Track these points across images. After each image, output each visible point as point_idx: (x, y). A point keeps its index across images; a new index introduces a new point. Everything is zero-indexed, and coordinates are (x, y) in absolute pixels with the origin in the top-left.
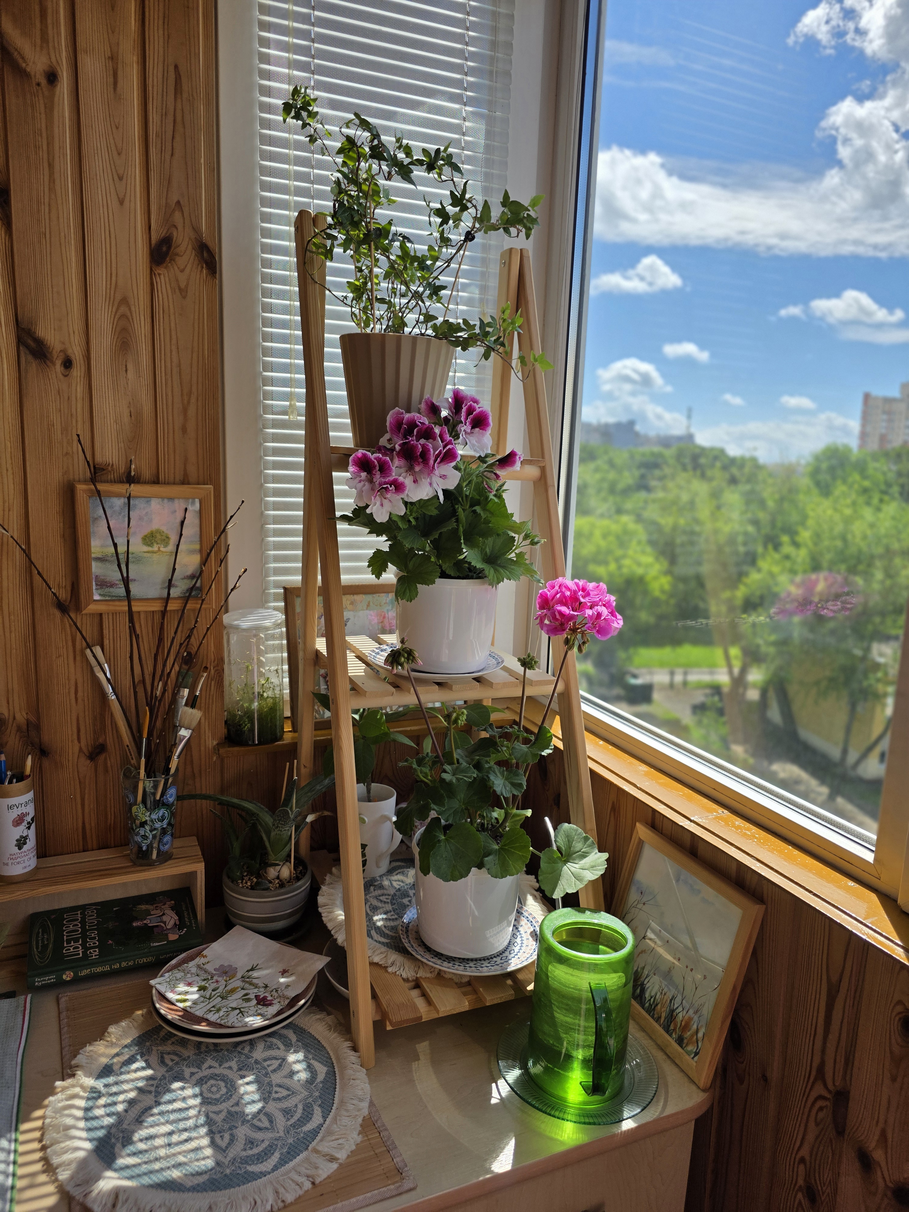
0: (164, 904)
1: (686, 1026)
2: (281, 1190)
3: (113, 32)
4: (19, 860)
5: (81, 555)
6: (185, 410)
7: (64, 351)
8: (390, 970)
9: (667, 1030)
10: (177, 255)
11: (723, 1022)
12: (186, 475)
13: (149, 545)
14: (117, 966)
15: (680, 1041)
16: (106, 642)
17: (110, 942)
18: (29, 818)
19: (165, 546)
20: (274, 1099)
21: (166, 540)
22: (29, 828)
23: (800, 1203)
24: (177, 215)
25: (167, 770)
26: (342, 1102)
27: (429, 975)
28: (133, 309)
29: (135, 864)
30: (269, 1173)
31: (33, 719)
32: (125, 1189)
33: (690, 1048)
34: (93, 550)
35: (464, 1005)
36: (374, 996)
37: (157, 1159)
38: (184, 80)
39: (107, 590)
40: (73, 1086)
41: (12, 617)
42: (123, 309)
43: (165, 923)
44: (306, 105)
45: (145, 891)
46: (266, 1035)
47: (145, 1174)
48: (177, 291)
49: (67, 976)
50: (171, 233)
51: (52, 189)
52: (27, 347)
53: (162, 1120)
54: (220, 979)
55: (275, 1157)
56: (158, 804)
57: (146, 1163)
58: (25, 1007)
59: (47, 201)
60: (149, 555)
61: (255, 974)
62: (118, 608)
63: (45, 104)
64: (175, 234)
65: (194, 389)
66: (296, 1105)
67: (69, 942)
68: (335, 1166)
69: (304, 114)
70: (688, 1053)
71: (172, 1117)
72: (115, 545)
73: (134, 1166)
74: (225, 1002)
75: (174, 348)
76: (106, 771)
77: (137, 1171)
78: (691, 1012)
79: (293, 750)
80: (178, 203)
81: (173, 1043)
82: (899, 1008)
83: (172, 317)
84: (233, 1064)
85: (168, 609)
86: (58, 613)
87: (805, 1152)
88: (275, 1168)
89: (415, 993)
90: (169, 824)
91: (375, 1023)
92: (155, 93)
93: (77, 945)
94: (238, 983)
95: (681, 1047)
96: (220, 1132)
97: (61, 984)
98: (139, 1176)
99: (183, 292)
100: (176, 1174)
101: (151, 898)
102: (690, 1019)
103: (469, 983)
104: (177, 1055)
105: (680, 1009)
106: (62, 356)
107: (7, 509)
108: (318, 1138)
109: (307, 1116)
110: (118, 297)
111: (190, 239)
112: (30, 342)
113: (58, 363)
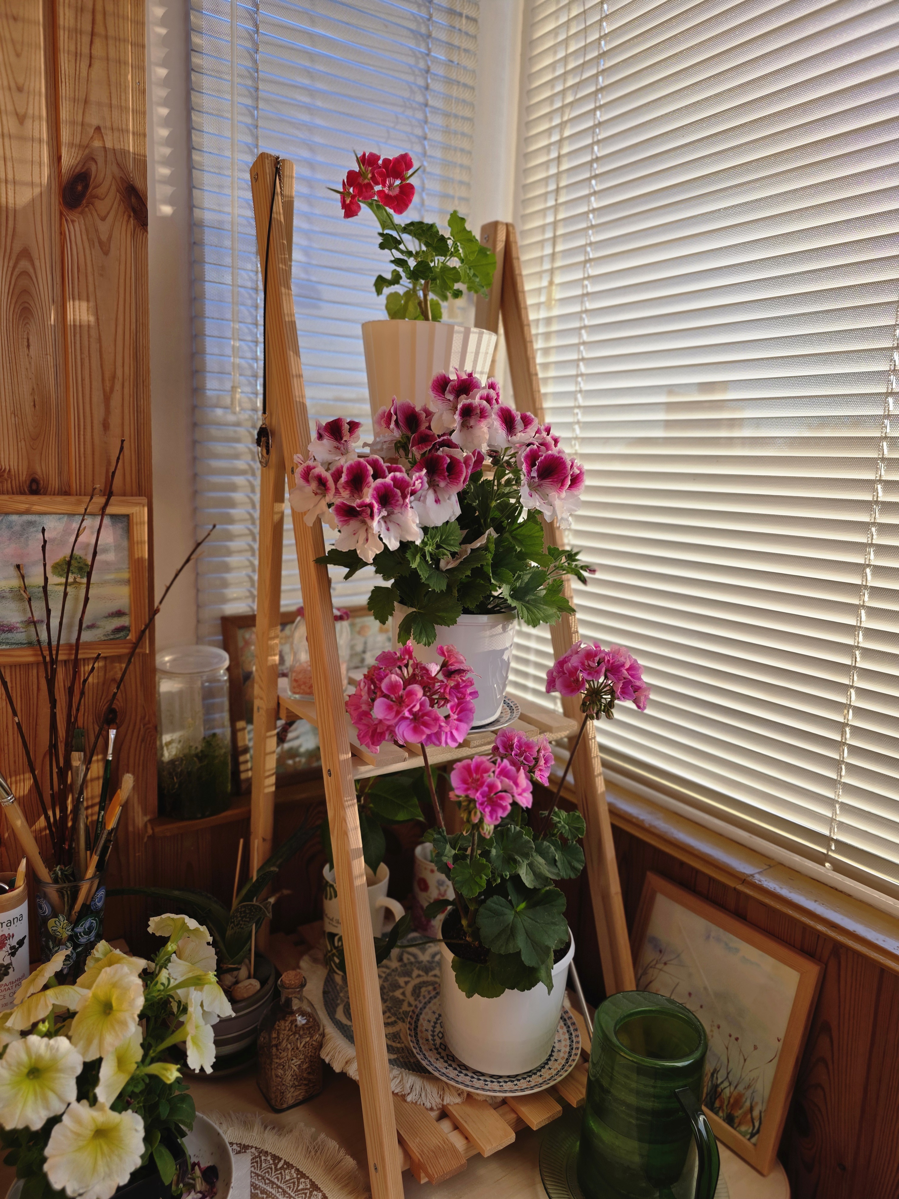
6: (107, 399)
8: (410, 1099)
12: (107, 482)
13: (61, 576)
15: (730, 1121)
19: (83, 576)
21: (83, 568)
28: (37, 263)
33: (744, 1128)
36: (402, 1144)
42: (24, 264)
48: (97, 244)
50: (89, 169)
64: (93, 168)
70: (744, 1134)
78: (740, 1088)
80: (98, 128)
83: (90, 279)
89: (445, 1125)
95: (732, 1127)
99: (104, 247)
102: (740, 1096)
110: (18, 247)
111: (114, 177)
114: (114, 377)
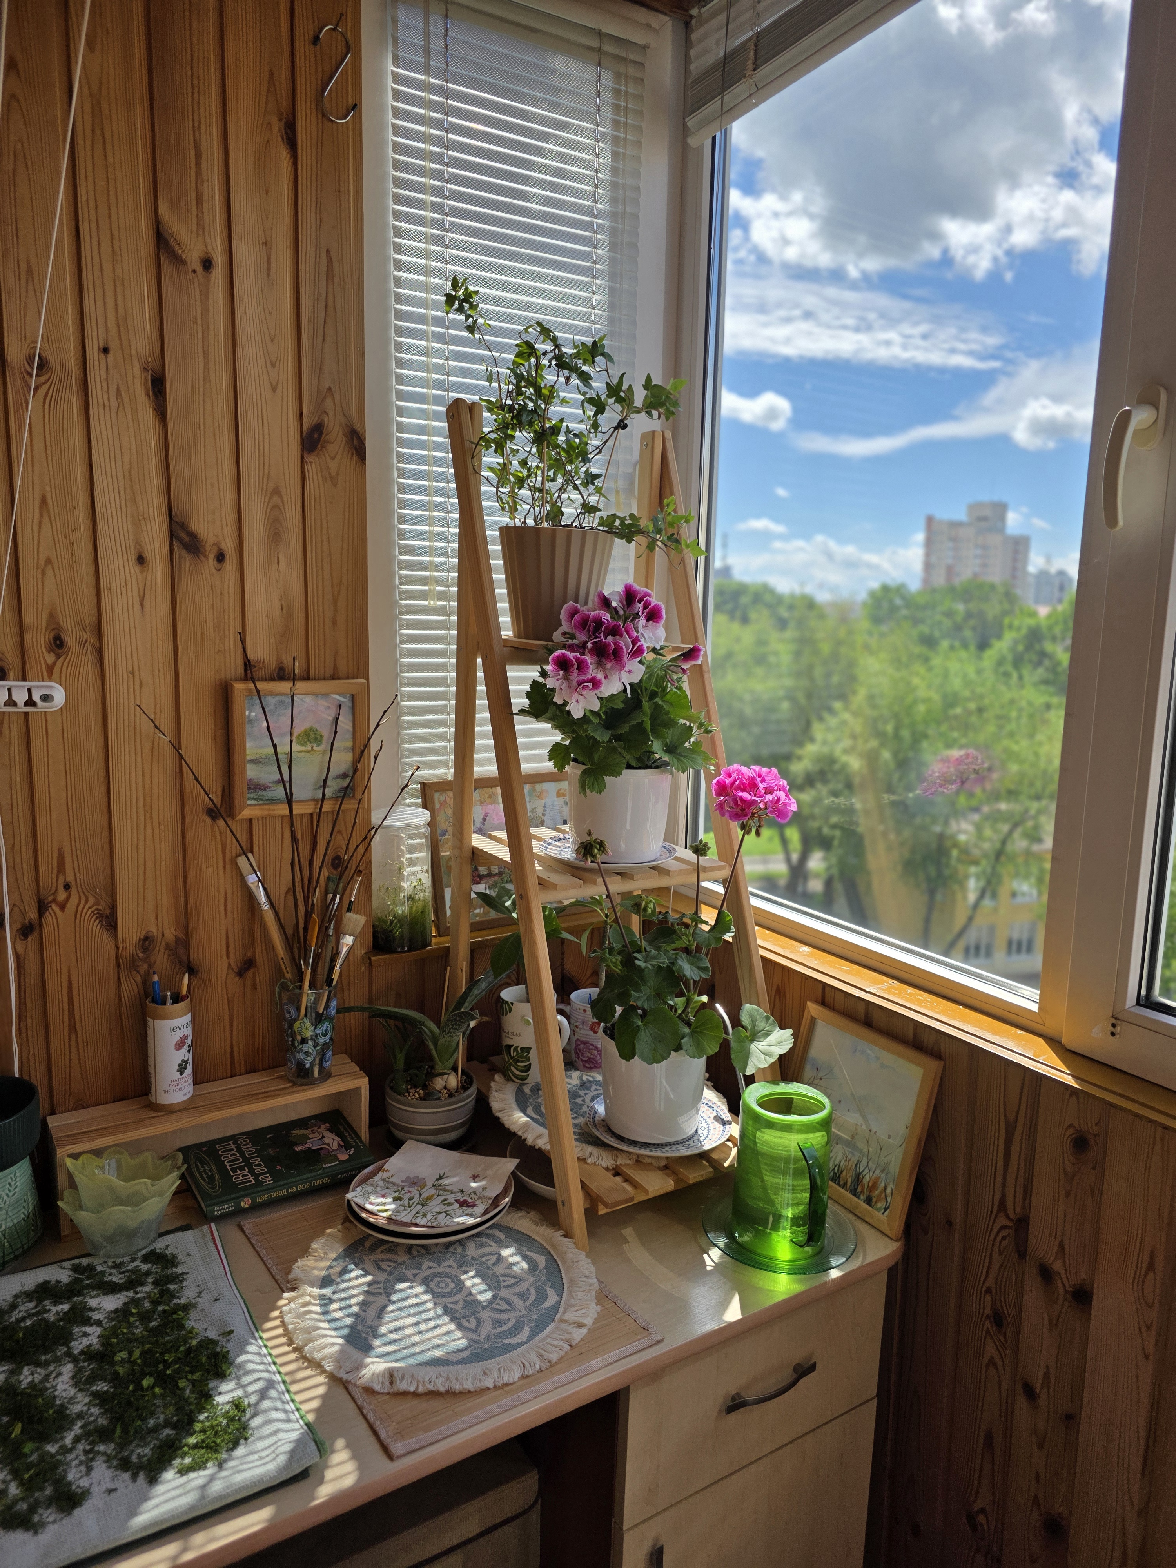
0: (320, 1127)
1: (874, 1186)
2: (544, 1353)
3: (267, 218)
4: (180, 1086)
5: (237, 758)
6: (335, 602)
7: (216, 544)
8: (589, 1161)
9: (854, 1193)
10: (328, 442)
11: (911, 1174)
12: (335, 669)
13: (302, 745)
14: (293, 1190)
15: (869, 1201)
16: (256, 849)
17: (279, 1167)
18: (189, 1041)
19: (318, 745)
20: (504, 1287)
21: (318, 740)
22: (189, 1051)
23: (988, 1332)
24: (329, 402)
25: (329, 981)
26: (572, 1282)
27: (628, 1162)
28: (285, 499)
29: (295, 1084)
30: (526, 1343)
31: (181, 935)
32: (398, 1369)
33: (879, 1205)
34: (248, 752)
35: (667, 1184)
36: (583, 1185)
37: (413, 1345)
38: (336, 265)
39: (260, 793)
40: (302, 1295)
41: (162, 827)
42: (276, 499)
43: (328, 1145)
44: (468, 297)
45: (294, 1116)
46: (473, 1236)
47: (409, 1357)
48: (328, 479)
49: (245, 1203)
50: (323, 421)
51: (207, 379)
52: (181, 541)
53: (403, 1314)
54: (411, 1189)
55: (526, 1331)
56: (319, 1019)
57: (405, 1348)
58: (212, 1235)
59: (201, 390)
60: (301, 754)
61: (445, 1182)
62: (271, 812)
63: (200, 292)
64: (326, 419)
65: (344, 579)
66: (528, 1289)
67: (234, 1170)
68: (585, 1331)
69: (466, 306)
70: (878, 1210)
71: (412, 1311)
72: (275, 746)
73: (394, 1352)
74: (426, 1209)
75: (325, 538)
76: (254, 988)
77: (399, 1355)
78: (878, 1172)
79: (445, 955)
80: (330, 389)
81: (382, 1252)
82: (1070, 1131)
83: (323, 506)
84: (451, 1262)
85: (323, 810)
86: (208, 820)
87: (990, 1283)
88: (530, 1339)
89: (618, 1179)
90: (331, 1039)
91: (586, 1211)
92: (308, 278)
93: (244, 1173)
94: (433, 1192)
95: (871, 1206)
96: (464, 1317)
97: (240, 1212)
98: (403, 1359)
99: (334, 480)
100: (438, 1353)
101: (303, 1123)
102: (877, 1179)
103: (666, 1167)
104: (391, 1261)
105: (867, 1171)
106: (215, 549)
107: (158, 708)
108: (560, 1312)
109: (542, 1297)
110: (271, 486)
111: (341, 425)
112: (183, 535)
113: (211, 557)
114: (340, 584)
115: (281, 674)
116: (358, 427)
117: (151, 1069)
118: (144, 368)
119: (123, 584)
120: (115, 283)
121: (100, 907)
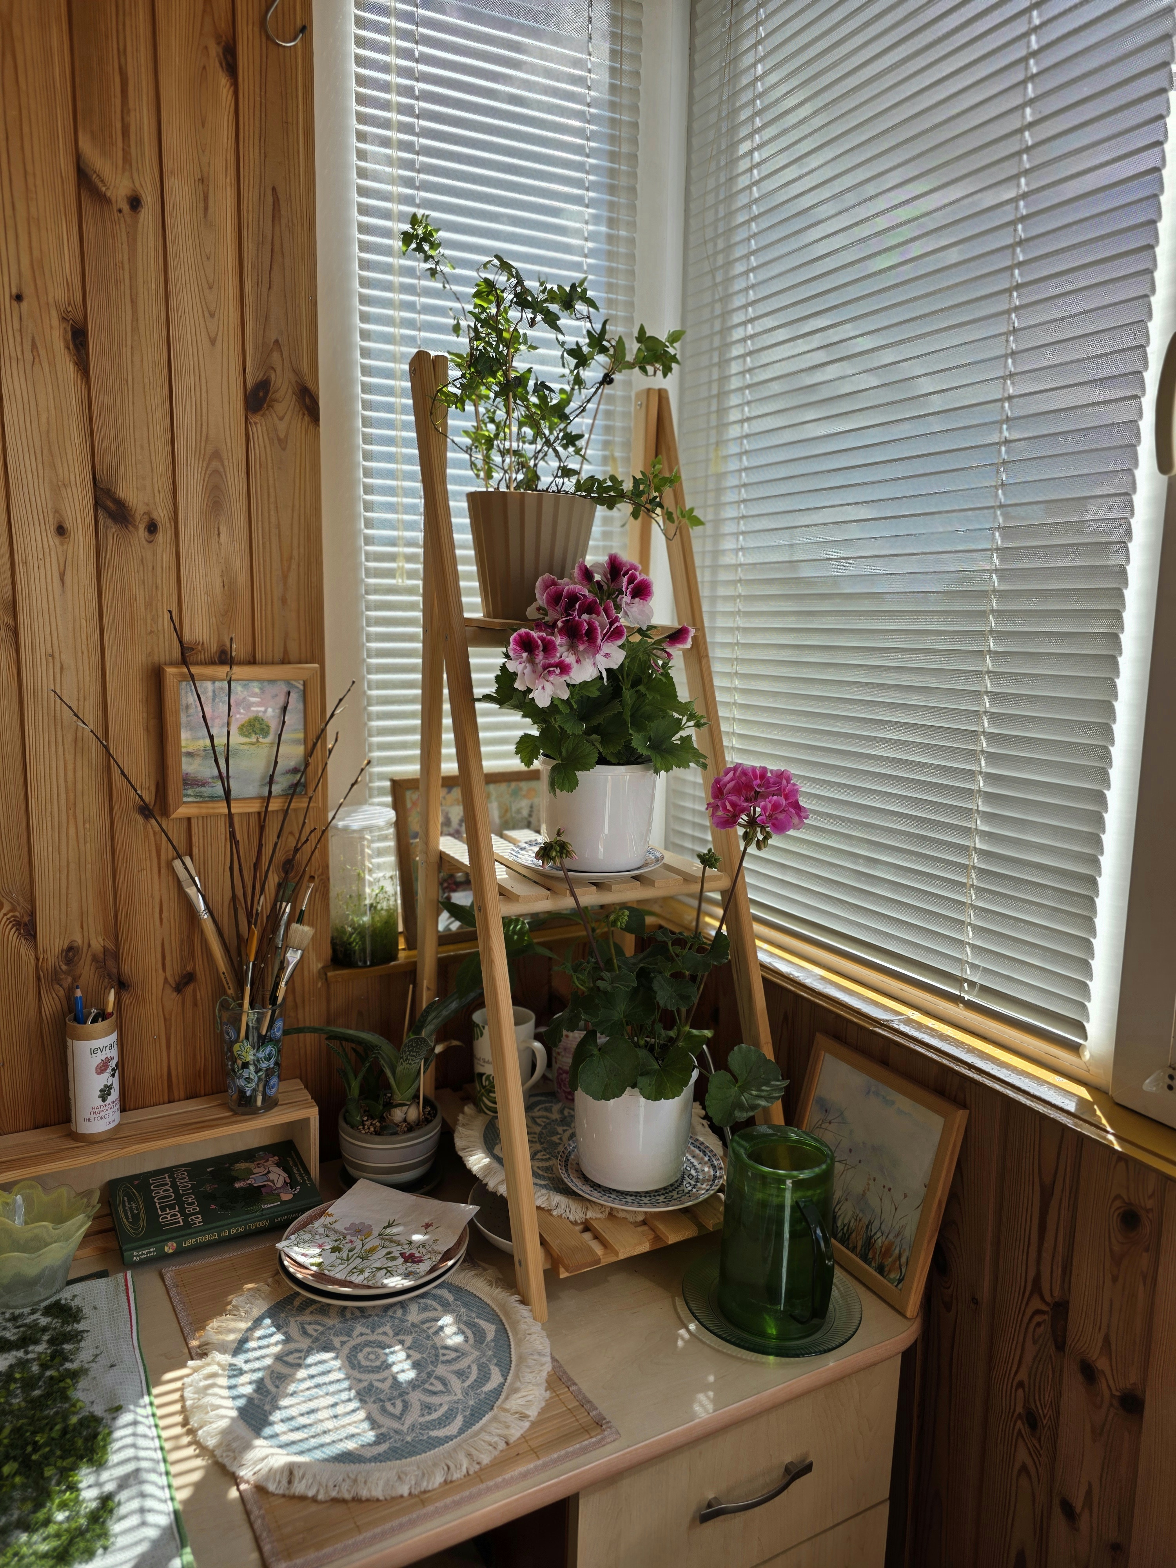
0: (267, 1161)
1: (887, 1252)
2: (474, 1452)
3: (203, 152)
4: (103, 1114)
5: (170, 750)
6: (285, 578)
7: (148, 513)
8: (555, 1213)
9: (865, 1258)
10: (276, 400)
11: (929, 1242)
12: (286, 652)
13: (246, 736)
14: (226, 1233)
15: (881, 1270)
16: (195, 851)
17: (213, 1206)
18: (113, 1064)
19: (264, 737)
20: (443, 1362)
21: (265, 731)
22: (113, 1075)
23: (1020, 1433)
24: (276, 356)
25: (274, 999)
26: (521, 1359)
27: (599, 1216)
28: (226, 464)
29: (236, 1114)
30: (456, 1437)
31: (110, 945)
32: (298, 1465)
33: (892, 1276)
34: (183, 743)
35: (644, 1246)
36: (543, 1242)
37: (324, 1432)
38: (283, 204)
39: (198, 789)
40: (209, 1364)
41: (87, 826)
42: (215, 464)
43: (273, 1181)
44: (427, 234)
45: (240, 1147)
46: (417, 1296)
47: (316, 1448)
48: (276, 442)
49: (170, 1248)
50: (269, 377)
51: (135, 329)
52: (106, 509)
54: (354, 1239)
55: (459, 1421)
56: (262, 1041)
57: (313, 1437)
58: (126, 1285)
59: (129, 342)
60: (246, 747)
61: (394, 1230)
62: (211, 811)
63: (128, 233)
64: (273, 377)
65: (295, 553)
66: (469, 1367)
67: (163, 1209)
68: (527, 1424)
69: (426, 245)
70: (891, 1281)
72: (211, 737)
73: (300, 1441)
74: (366, 1263)
75: (272, 506)
76: (195, 1004)
77: (305, 1446)
78: (891, 1237)
79: (411, 972)
80: (277, 342)
81: (312, 1312)
82: (1118, 1203)
83: (270, 473)
84: (387, 1329)
85: (270, 809)
86: (140, 819)
87: (1023, 1375)
88: (461, 1431)
89: (587, 1236)
90: (276, 1063)
91: (546, 1272)
92: (251, 218)
93: (174, 1212)
94: (378, 1242)
95: (882, 1275)
97: (163, 1257)
98: (309, 1450)
99: (282, 443)
101: (249, 1155)
102: (891, 1244)
103: (644, 1223)
104: (319, 1324)
105: (879, 1234)
106: (146, 519)
107: (82, 699)
108: (502, 1397)
109: (485, 1376)
110: (210, 449)
111: (290, 382)
112: (110, 504)
113: (142, 528)
114: (291, 558)
115: (223, 657)
116: (311, 386)
117: (71, 1095)
118: (63, 318)
119: (40, 556)
120: (29, 223)
121: (17, 914)
